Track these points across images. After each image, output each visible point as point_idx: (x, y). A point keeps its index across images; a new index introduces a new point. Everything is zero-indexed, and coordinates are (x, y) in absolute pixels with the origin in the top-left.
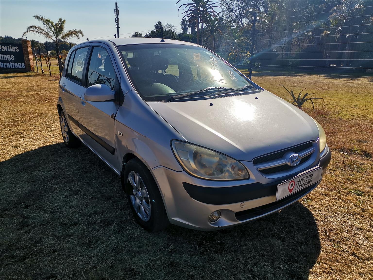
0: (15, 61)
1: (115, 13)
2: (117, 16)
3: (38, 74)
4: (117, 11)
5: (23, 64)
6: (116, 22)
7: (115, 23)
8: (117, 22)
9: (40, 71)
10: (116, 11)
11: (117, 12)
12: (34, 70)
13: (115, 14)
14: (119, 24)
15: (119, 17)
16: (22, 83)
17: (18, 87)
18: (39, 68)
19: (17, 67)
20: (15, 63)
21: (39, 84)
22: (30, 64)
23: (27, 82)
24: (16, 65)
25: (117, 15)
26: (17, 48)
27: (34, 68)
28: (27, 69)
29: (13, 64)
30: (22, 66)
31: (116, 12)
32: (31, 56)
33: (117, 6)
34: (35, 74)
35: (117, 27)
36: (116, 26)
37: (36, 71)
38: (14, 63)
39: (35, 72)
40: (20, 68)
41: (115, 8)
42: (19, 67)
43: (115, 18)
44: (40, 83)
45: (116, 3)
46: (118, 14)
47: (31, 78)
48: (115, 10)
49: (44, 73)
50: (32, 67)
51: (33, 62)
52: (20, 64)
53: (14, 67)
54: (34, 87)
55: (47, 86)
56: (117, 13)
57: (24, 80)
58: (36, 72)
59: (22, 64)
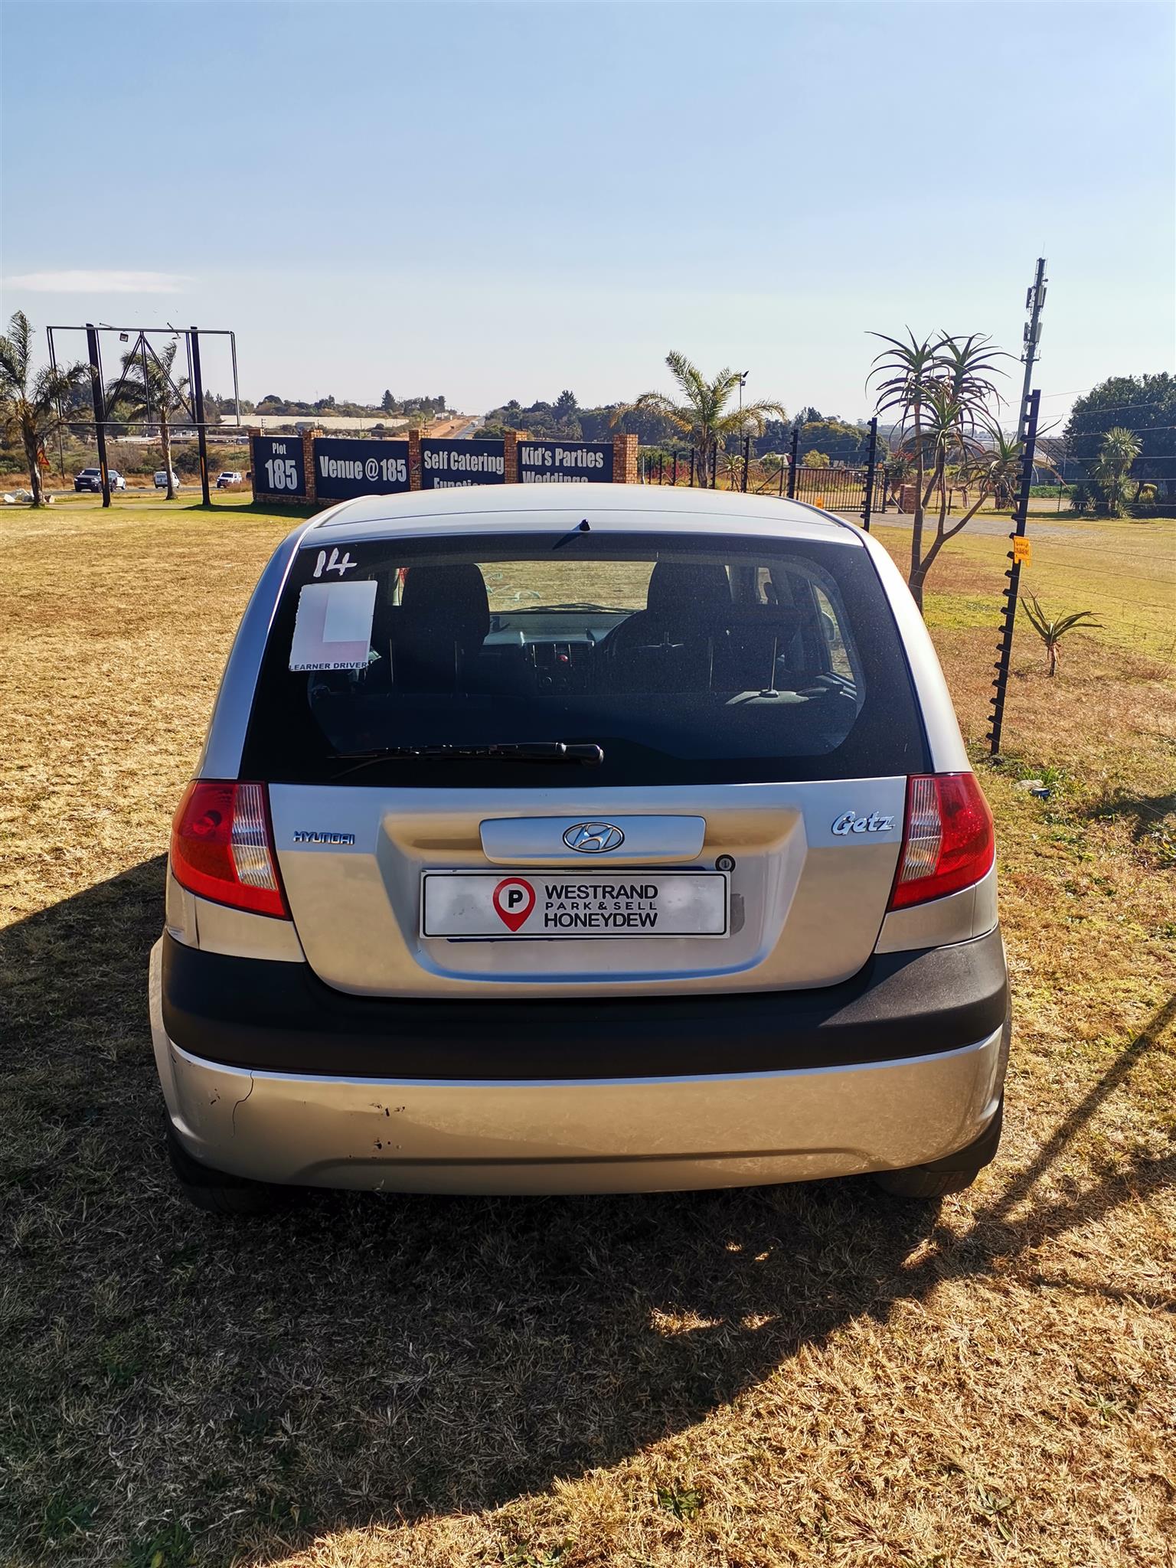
1: (1028, 303)
2: (1035, 315)
4: (1036, 295)
6: (1025, 339)
7: (1023, 343)
8: (1029, 337)
10: (1033, 294)
11: (1036, 297)
13: (1027, 307)
14: (1038, 347)
15: (1041, 319)
25: (1037, 309)
31: (1033, 298)
33: (1040, 274)
35: (1025, 358)
36: (1023, 356)
41: (1032, 283)
43: (1026, 324)
45: (1041, 262)
46: (1042, 306)
48: (1030, 291)
56: (1036, 301)
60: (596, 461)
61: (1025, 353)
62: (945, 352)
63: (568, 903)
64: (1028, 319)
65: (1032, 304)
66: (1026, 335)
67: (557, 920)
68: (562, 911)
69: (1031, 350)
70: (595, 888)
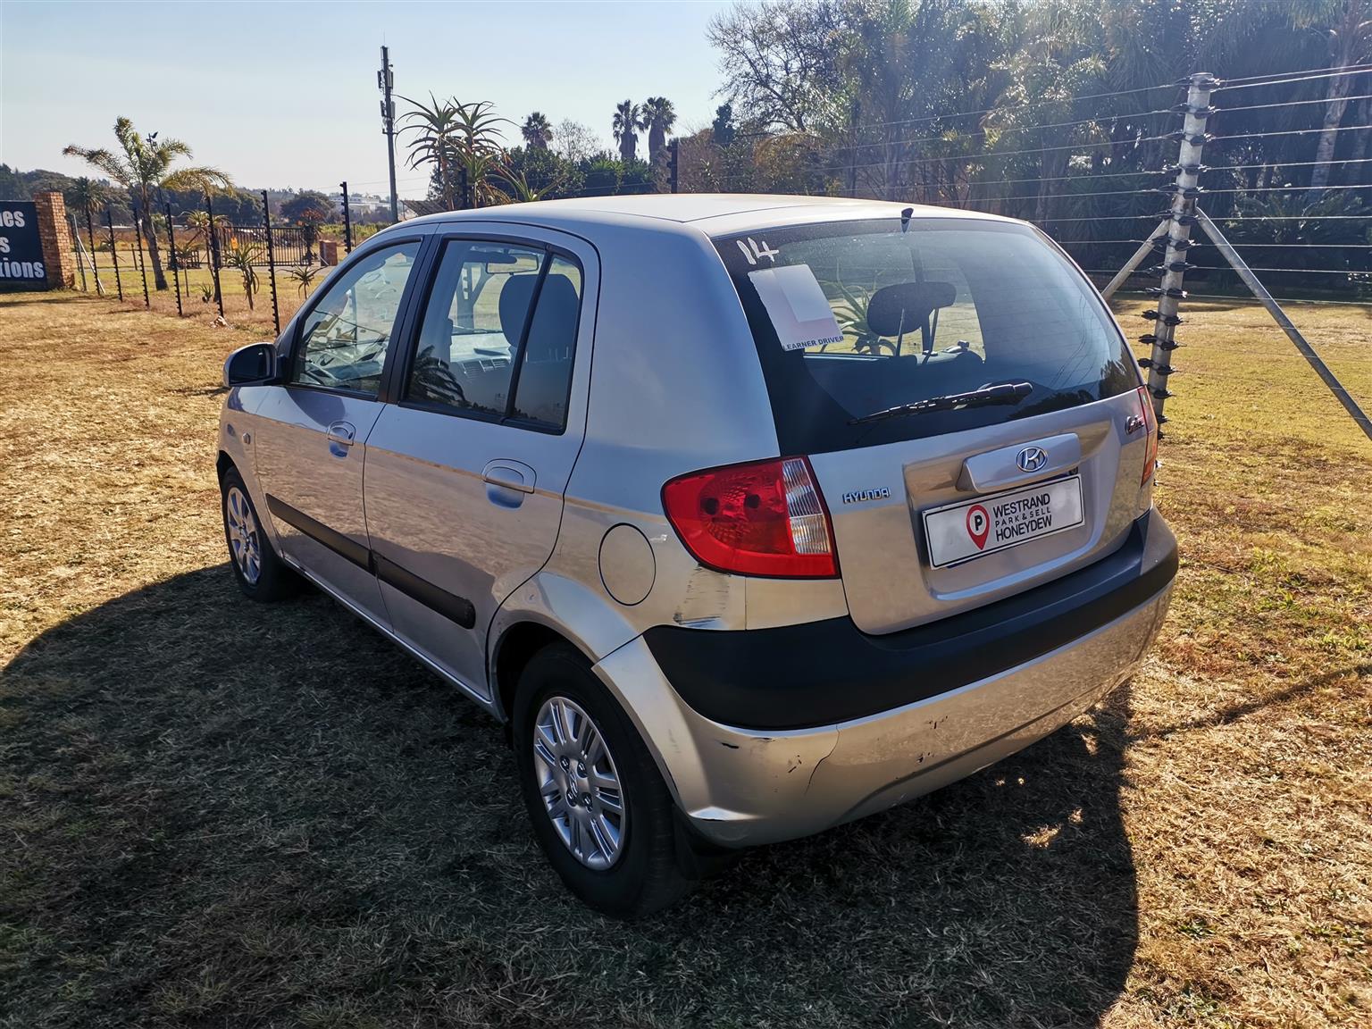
0: (12, 257)
1: (380, 84)
2: (388, 95)
3: (85, 297)
4: (385, 77)
5: (38, 265)
6: (383, 115)
7: (382, 118)
8: (386, 113)
9: (91, 287)
10: (382, 76)
11: (386, 80)
12: (74, 283)
13: (380, 87)
14: (395, 122)
15: (393, 99)
16: (29, 320)
17: (16, 330)
18: (89, 275)
19: (20, 275)
20: (13, 263)
21: (78, 322)
22: (60, 267)
23: (43, 318)
24: (16, 269)
25: (388, 90)
26: (18, 214)
27: (73, 275)
28: (51, 282)
29: (7, 264)
30: (34, 271)
31: (383, 80)
32: (64, 241)
33: (385, 60)
34: (75, 295)
35: (386, 131)
37: (78, 286)
38: (10, 262)
39: (76, 290)
40: (28, 279)
41: (380, 67)
42: (25, 275)
43: (382, 102)
44: (82, 319)
45: (385, 50)
46: (392, 88)
47: (61, 307)
48: (379, 73)
49: (105, 291)
50: (66, 274)
51: (68, 261)
52: (29, 264)
53: (8, 275)
54: (63, 328)
55: (100, 324)
56: (386, 83)
57: (36, 311)
58: (79, 288)
59: (36, 264)
60: (15, 220)
61: (385, 127)
62: (457, 118)
63: (1006, 518)
64: (383, 98)
65: (383, 85)
66: (383, 112)
67: (1003, 534)
68: (1005, 526)
69: (390, 124)
70: (1019, 502)
